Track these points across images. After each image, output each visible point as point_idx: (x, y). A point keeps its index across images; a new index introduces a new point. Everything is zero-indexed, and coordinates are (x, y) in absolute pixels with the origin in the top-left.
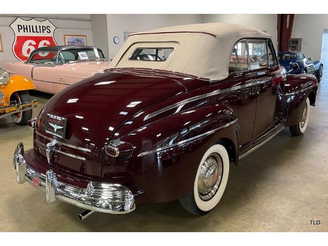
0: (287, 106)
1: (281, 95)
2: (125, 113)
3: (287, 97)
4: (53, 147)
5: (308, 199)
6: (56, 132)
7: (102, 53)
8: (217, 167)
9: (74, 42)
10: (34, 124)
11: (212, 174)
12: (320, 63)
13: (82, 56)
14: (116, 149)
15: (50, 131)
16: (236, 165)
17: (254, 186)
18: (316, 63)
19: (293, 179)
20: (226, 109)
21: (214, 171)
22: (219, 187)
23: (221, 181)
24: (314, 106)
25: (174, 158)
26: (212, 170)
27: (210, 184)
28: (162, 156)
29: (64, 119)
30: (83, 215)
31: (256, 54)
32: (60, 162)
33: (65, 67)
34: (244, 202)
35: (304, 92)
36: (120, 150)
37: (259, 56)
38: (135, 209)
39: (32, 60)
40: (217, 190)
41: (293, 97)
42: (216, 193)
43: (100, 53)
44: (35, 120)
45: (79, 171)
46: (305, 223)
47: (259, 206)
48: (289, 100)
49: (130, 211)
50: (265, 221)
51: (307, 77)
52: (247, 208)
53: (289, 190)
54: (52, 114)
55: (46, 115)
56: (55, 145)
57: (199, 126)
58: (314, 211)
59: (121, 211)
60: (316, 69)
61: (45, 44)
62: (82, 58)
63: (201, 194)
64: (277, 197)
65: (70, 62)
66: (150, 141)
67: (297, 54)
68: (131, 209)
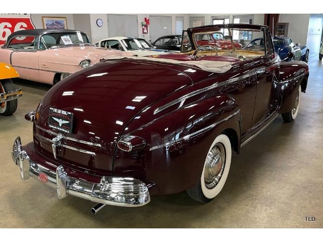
0: (282, 93)
1: (276, 83)
2: (133, 108)
3: (281, 85)
4: (58, 141)
5: (304, 183)
6: (62, 127)
7: (87, 37)
8: (221, 156)
9: (53, 24)
10: (33, 117)
11: (216, 163)
12: (306, 48)
13: (66, 41)
14: (129, 144)
15: (54, 125)
16: (238, 153)
17: (253, 173)
18: (302, 48)
19: (289, 164)
20: (229, 99)
21: (218, 160)
22: (222, 174)
23: (223, 169)
24: (305, 92)
25: (180, 150)
26: (217, 159)
27: (215, 173)
28: (170, 148)
29: (70, 113)
30: (96, 208)
31: (242, 38)
32: (66, 157)
33: (47, 53)
34: (245, 188)
35: (297, 79)
36: (133, 144)
37: (246, 41)
38: (149, 201)
39: (9, 44)
40: (220, 178)
41: (287, 85)
42: (219, 180)
43: (85, 37)
44: (33, 114)
45: (87, 165)
46: (304, 206)
47: (259, 192)
48: (283, 87)
49: (144, 204)
50: (266, 205)
51: (299, 65)
52: (249, 194)
53: (286, 175)
54: (56, 108)
55: (48, 108)
56: (61, 140)
57: (201, 119)
58: (311, 195)
59: (135, 204)
60: (303, 54)
61: (22, 27)
62: (66, 43)
63: (206, 183)
64: (276, 182)
65: (53, 47)
66: (159, 135)
67: (286, 40)
68: (145, 201)
